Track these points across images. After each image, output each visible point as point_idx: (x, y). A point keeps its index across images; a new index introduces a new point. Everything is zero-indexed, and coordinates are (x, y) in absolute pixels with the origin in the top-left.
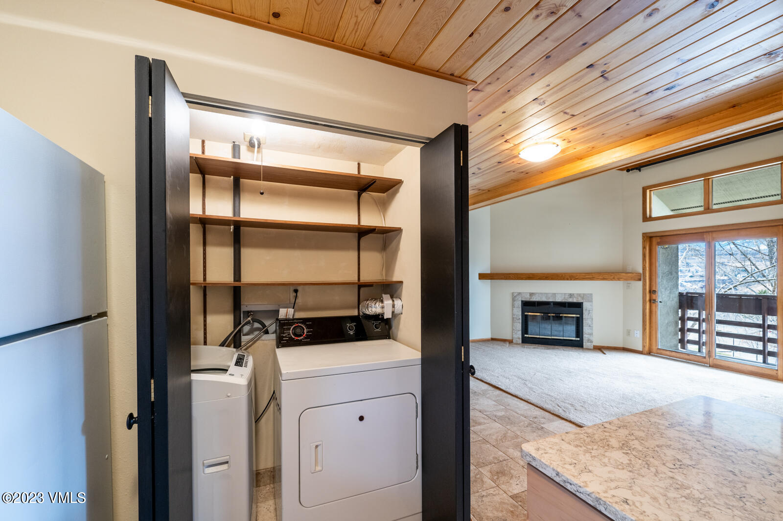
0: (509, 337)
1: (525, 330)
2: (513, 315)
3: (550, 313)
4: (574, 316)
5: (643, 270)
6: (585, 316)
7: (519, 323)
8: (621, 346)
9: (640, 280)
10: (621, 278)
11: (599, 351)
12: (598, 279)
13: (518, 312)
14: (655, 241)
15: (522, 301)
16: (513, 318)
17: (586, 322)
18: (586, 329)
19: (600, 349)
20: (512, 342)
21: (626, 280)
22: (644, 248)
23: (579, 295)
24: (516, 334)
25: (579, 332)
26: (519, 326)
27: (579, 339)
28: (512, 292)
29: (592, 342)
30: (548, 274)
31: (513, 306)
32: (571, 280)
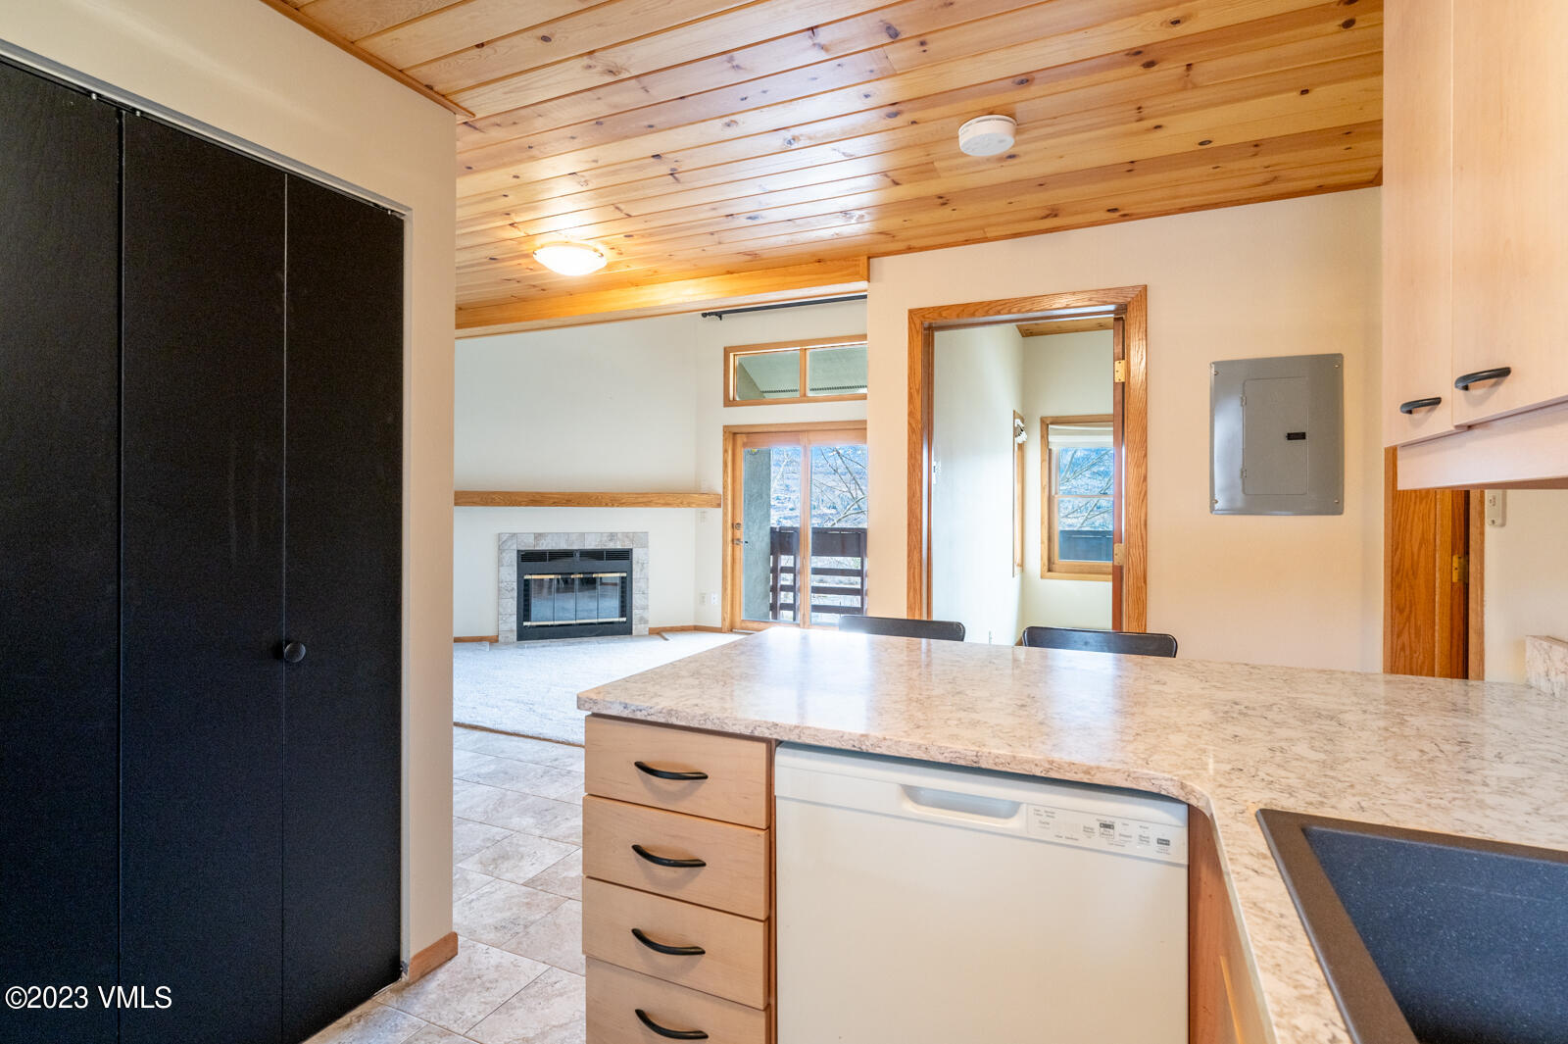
0: (490, 632)
1: (525, 611)
2: (499, 581)
3: (573, 574)
4: (618, 575)
5: (724, 488)
6: (636, 575)
7: (512, 598)
8: (691, 623)
9: (719, 505)
10: (693, 503)
11: (658, 637)
12: (657, 503)
13: (510, 575)
14: (740, 439)
15: (518, 551)
16: (499, 590)
17: (637, 585)
18: (637, 599)
19: (658, 632)
20: (497, 641)
21: (699, 505)
22: (725, 451)
23: (626, 535)
24: (505, 622)
25: (625, 608)
26: (511, 605)
27: (624, 619)
28: (499, 532)
29: (646, 622)
30: (571, 494)
31: (500, 563)
32: (613, 505)
